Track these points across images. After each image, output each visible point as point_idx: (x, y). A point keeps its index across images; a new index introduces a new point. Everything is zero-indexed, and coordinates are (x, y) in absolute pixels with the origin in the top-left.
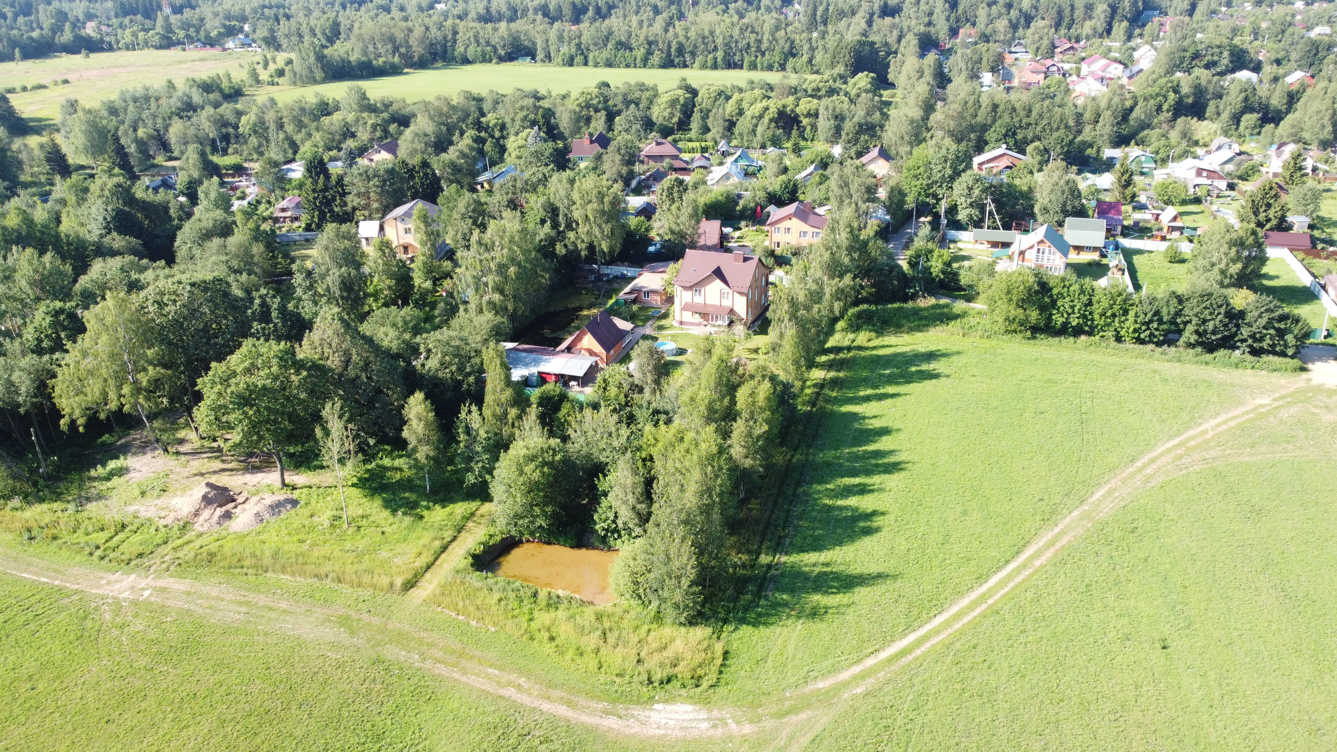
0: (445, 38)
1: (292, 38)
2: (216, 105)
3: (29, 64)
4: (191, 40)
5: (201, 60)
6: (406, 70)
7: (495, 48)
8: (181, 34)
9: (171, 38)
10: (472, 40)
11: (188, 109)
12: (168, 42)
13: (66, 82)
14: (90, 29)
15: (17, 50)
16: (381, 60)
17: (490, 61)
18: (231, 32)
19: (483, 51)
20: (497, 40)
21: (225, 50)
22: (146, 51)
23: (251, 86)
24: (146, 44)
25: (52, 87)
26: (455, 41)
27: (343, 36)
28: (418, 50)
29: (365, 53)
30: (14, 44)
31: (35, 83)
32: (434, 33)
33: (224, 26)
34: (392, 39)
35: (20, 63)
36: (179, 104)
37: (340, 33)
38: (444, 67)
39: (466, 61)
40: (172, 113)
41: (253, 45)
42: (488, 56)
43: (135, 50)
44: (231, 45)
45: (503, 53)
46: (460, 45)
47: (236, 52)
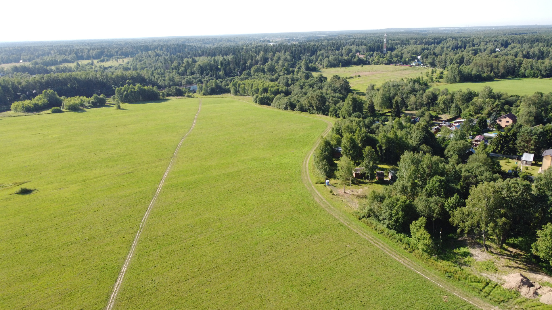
0: (515, 66)
1: (442, 63)
4: (399, 62)
5: (404, 70)
6: (495, 79)
7: (541, 71)
8: (395, 59)
10: (529, 67)
12: (390, 62)
13: (359, 76)
15: (340, 64)
16: (486, 74)
17: (537, 77)
18: (413, 59)
19: (534, 72)
20: (543, 68)
21: (411, 66)
23: (429, 82)
24: (382, 63)
25: (355, 78)
26: (520, 67)
27: (465, 63)
28: (502, 70)
29: (478, 71)
30: (340, 61)
31: (350, 76)
32: (510, 63)
34: (491, 66)
35: (342, 68)
38: (513, 79)
39: (524, 76)
41: (422, 64)
42: (536, 75)
43: (377, 65)
44: (414, 64)
45: (545, 74)
46: (522, 69)
47: (416, 67)
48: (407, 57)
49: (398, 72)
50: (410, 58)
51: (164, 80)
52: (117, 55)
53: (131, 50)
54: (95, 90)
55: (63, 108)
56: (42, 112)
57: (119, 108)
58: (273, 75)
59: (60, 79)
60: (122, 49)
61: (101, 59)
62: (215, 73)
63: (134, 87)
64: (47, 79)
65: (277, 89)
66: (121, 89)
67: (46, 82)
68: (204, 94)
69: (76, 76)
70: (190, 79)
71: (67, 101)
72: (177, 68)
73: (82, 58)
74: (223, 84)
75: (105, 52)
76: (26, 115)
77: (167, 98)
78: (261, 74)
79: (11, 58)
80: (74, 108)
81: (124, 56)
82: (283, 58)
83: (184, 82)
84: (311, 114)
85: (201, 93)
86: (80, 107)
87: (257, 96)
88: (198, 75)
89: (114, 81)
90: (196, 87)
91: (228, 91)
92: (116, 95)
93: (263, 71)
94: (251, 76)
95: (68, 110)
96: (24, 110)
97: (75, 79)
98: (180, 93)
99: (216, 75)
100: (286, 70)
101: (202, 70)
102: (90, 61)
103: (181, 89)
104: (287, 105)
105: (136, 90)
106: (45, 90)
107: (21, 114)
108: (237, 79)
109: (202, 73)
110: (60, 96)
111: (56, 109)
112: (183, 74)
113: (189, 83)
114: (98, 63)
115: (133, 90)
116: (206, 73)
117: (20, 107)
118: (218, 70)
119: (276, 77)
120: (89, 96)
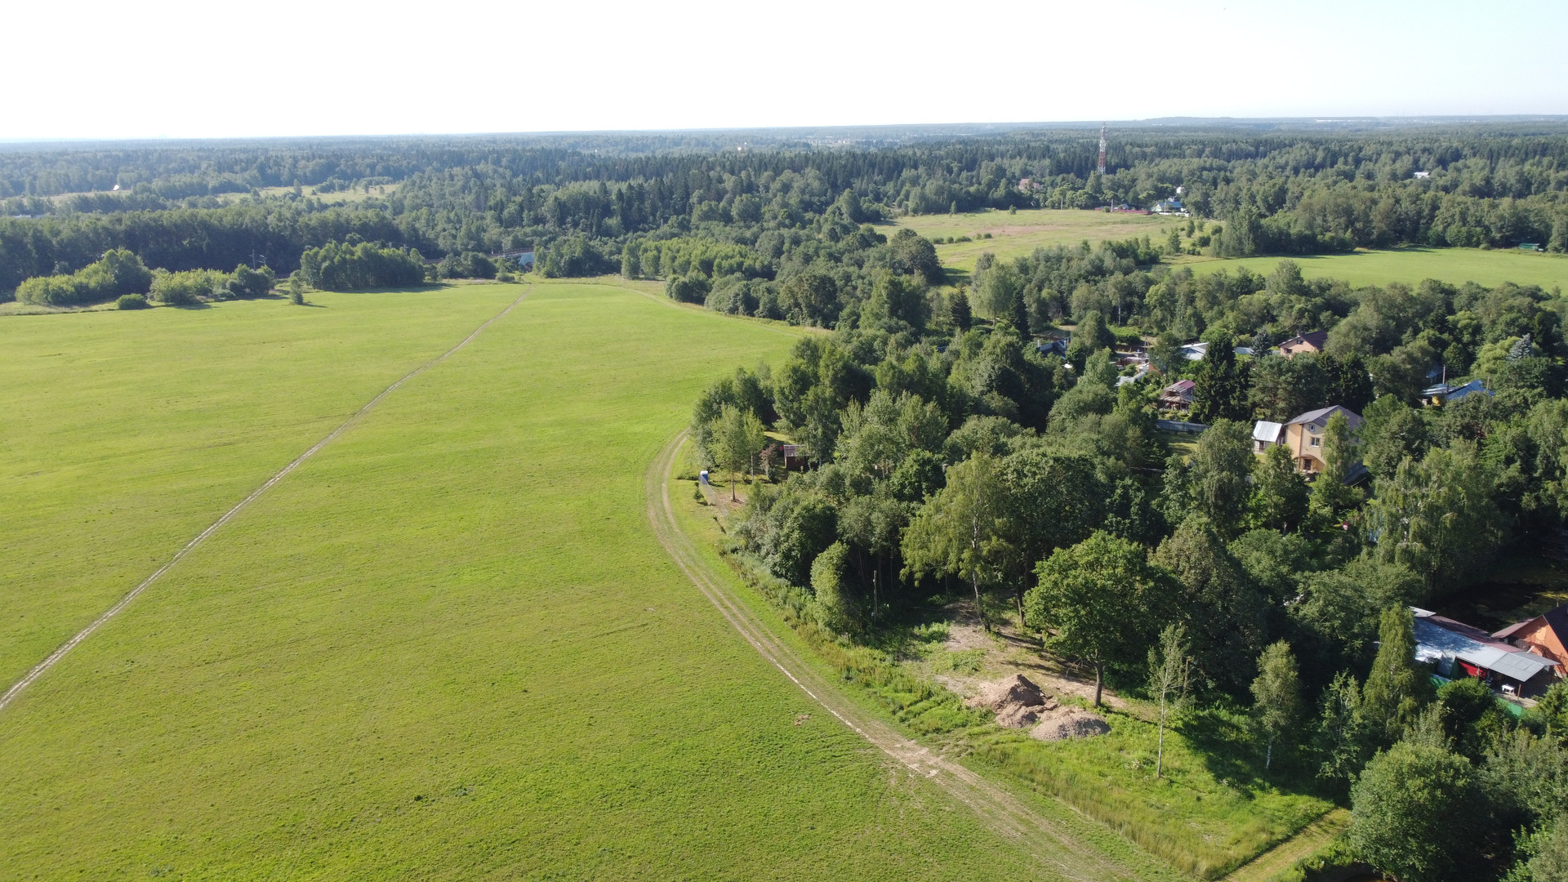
0: (1419, 213)
1: (1228, 205)
2: (1127, 271)
3: (961, 218)
4: (1117, 201)
5: (1123, 222)
6: (1357, 249)
7: (1487, 229)
8: (1109, 194)
9: (1097, 198)
10: (1457, 217)
11: (1098, 271)
12: (1093, 203)
13: (989, 236)
14: (1023, 186)
15: (953, 204)
16: (1328, 235)
17: (1477, 245)
18: (1161, 194)
19: (1469, 232)
20: (1493, 219)
21: (1150, 213)
22: (1070, 210)
23: (1169, 254)
24: (1072, 204)
25: (975, 241)
26: (1432, 217)
27: (1288, 204)
28: (1378, 224)
29: (1310, 226)
30: (953, 197)
31: (962, 235)
32: (1406, 205)
33: (1156, 188)
34: (1348, 212)
35: (954, 216)
36: (1089, 267)
37: (1284, 201)
38: (1410, 249)
39: (1442, 243)
40: (1080, 276)
41: (1182, 210)
42: (1475, 239)
43: (1059, 208)
44: (1158, 208)
45: (1498, 236)
46: (1439, 223)
47: (1161, 216)
48: (1143, 188)
49: (1104, 228)
50: (1151, 192)
51: (455, 237)
53: (414, 162)
54: (252, 256)
55: (152, 298)
56: (94, 307)
57: (299, 301)
58: (749, 228)
59: (165, 223)
61: (324, 184)
62: (595, 220)
63: (354, 249)
64: (129, 223)
65: (737, 264)
66: (316, 254)
67: (126, 232)
68: (550, 275)
69: (207, 218)
70: (526, 235)
71: (162, 280)
72: (500, 207)
74: (607, 249)
75: (339, 166)
76: (50, 313)
77: (445, 281)
78: (717, 227)
79: (89, 177)
80: (180, 299)
82: (798, 187)
83: (507, 242)
84: (792, 324)
85: (544, 270)
86: (198, 298)
87: (675, 279)
88: (550, 226)
89: (315, 236)
90: (532, 256)
91: (613, 268)
92: (303, 268)
93: (727, 219)
94: (689, 230)
95: (163, 304)
96: (49, 299)
97: (206, 226)
98: (484, 271)
99: (599, 226)
100: (788, 217)
101: (565, 212)
102: (292, 190)
103: (491, 260)
104: (736, 302)
105: (355, 257)
106: (112, 251)
107: (40, 309)
108: (648, 241)
109: (561, 221)
110: (152, 267)
111: (129, 300)
112: (514, 221)
113: (521, 245)
114: (314, 193)
115: (348, 256)
116: (573, 220)
117: (38, 292)
118: (607, 211)
119: (753, 234)
120: (228, 268)
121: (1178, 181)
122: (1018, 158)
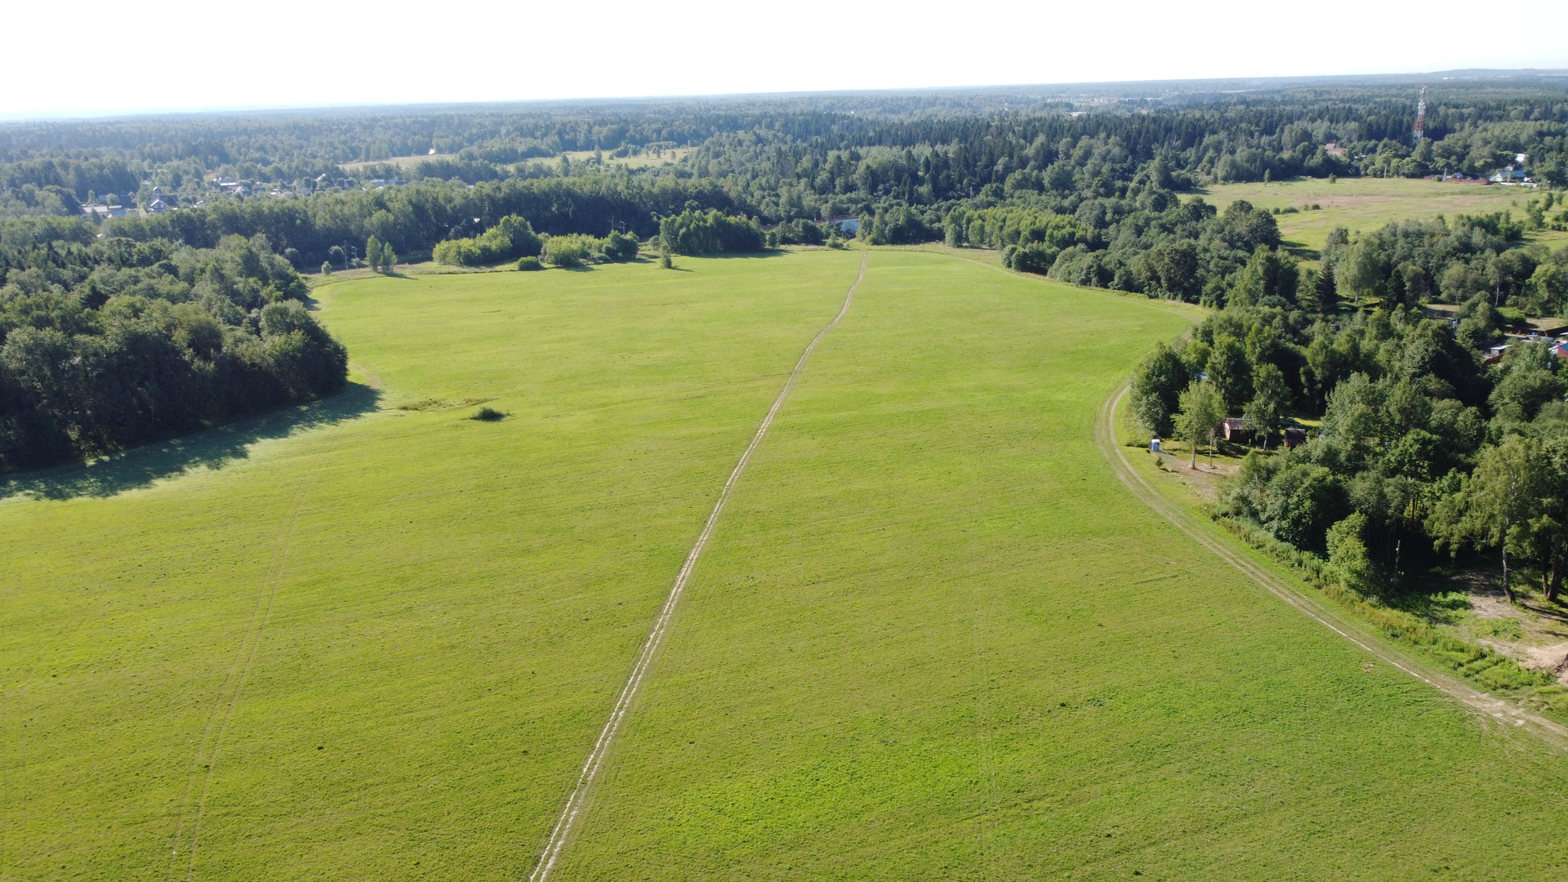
4: (1451, 170)
5: (1462, 193)
8: (1441, 162)
9: (1427, 166)
12: (1422, 171)
13: (1317, 207)
14: (1335, 151)
18: (1499, 162)
21: (1490, 183)
22: (1395, 179)
23: (1530, 229)
24: (1397, 173)
25: (1303, 211)
30: (1266, 165)
31: (1288, 206)
33: (1494, 156)
35: (1269, 185)
36: (1456, 244)
41: (1526, 179)
43: (1382, 177)
44: (1498, 178)
47: (1505, 186)
48: (1479, 155)
49: (1442, 199)
50: (1489, 160)
51: (777, 204)
52: (658, 140)
53: (694, 127)
54: (612, 221)
55: (543, 260)
56: (498, 268)
57: (669, 265)
58: (1065, 197)
59: (536, 191)
60: (671, 125)
61: (619, 149)
62: (907, 188)
63: (705, 217)
64: (507, 191)
65: (1069, 234)
66: (674, 221)
67: (504, 199)
68: (875, 242)
69: (571, 187)
70: (841, 202)
71: (554, 244)
72: (810, 174)
73: (573, 146)
74: (927, 217)
75: (628, 131)
76: (464, 273)
77: (782, 247)
78: (1032, 195)
79: (409, 142)
80: (567, 262)
81: (675, 143)
82: (1099, 154)
83: (825, 210)
84: (1151, 297)
85: (868, 238)
86: (581, 260)
87: (1014, 250)
88: (862, 193)
89: (657, 203)
90: (856, 223)
91: (938, 236)
92: (662, 234)
93: (1040, 187)
94: (1003, 198)
95: (553, 266)
96: (461, 260)
97: (569, 193)
98: (813, 238)
99: (911, 194)
100: (1101, 186)
101: (876, 179)
102: (592, 154)
103: (817, 226)
104: (1088, 273)
105: (708, 225)
106: (506, 217)
107: (455, 268)
108: (965, 206)
109: (873, 189)
110: (538, 232)
111: (528, 262)
112: (824, 190)
113: (839, 212)
114: (611, 158)
115: (701, 223)
116: (885, 188)
117: (452, 253)
118: (917, 180)
119: (1071, 204)
120: (600, 234)
121: (1518, 148)
122: (1319, 121)
